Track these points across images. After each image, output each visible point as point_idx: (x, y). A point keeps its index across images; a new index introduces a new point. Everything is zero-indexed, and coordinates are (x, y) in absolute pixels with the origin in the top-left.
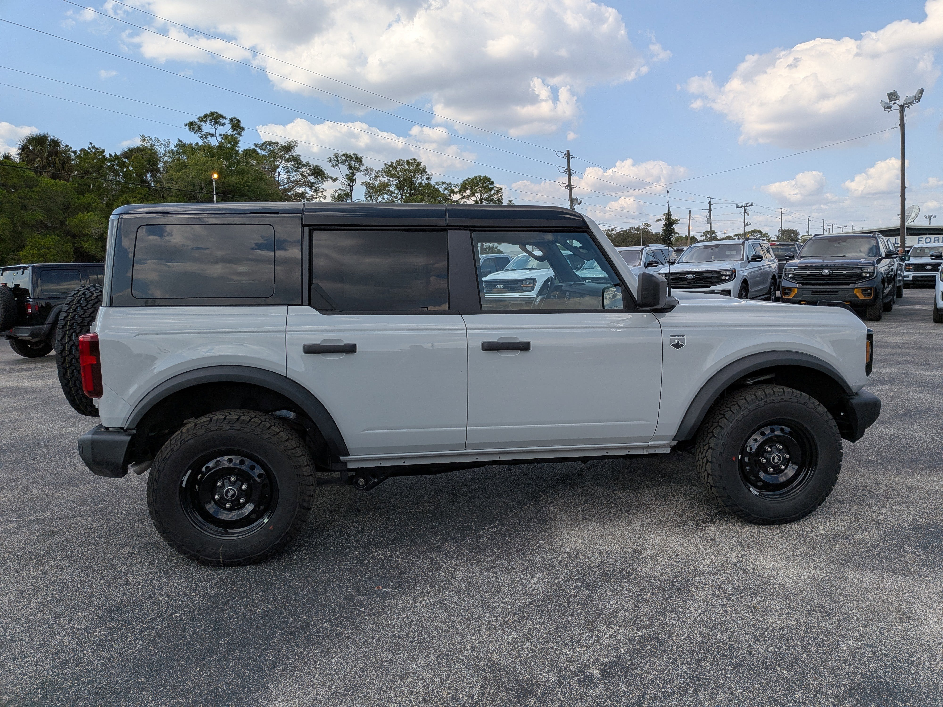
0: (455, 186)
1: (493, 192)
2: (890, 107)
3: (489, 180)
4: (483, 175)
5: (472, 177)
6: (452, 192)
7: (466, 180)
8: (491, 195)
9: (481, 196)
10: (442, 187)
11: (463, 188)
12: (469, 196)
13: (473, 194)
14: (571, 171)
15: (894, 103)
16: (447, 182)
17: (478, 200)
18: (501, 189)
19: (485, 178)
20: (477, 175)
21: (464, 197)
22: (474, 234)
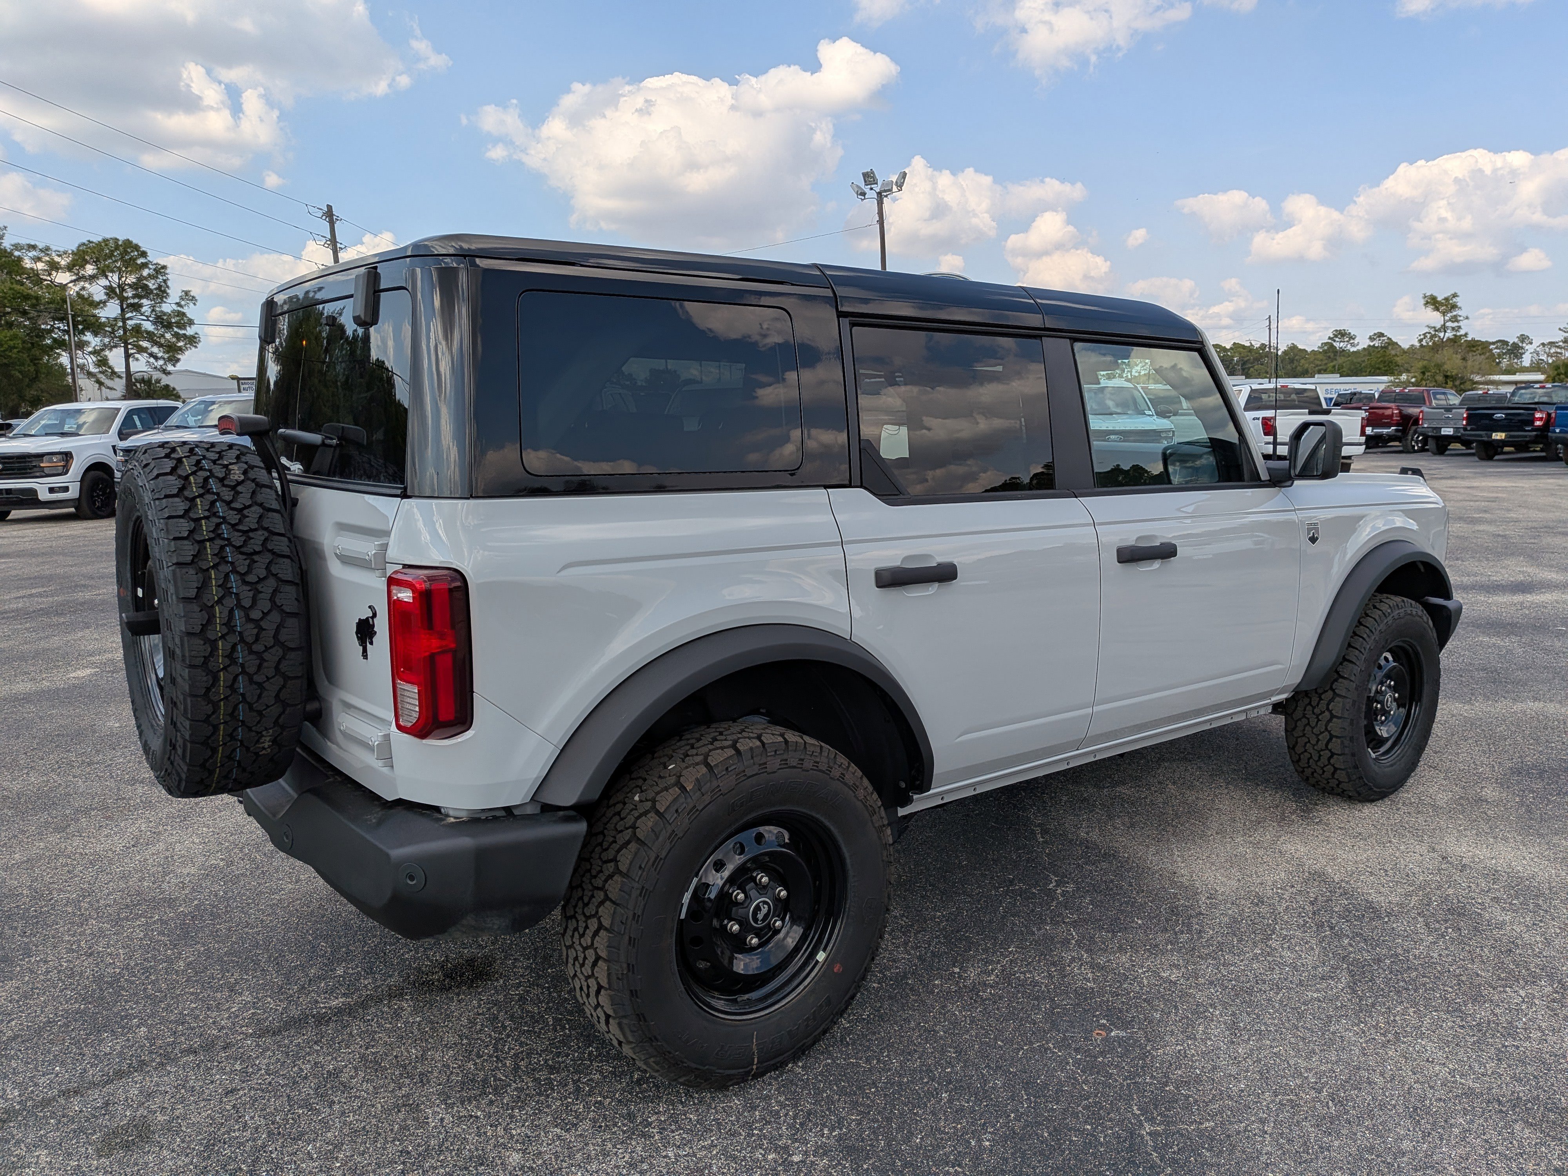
0: (59, 256)
1: (145, 272)
2: (864, 194)
3: (136, 247)
4: (121, 238)
5: (96, 239)
6: (54, 266)
7: (84, 244)
8: (140, 279)
9: (120, 279)
10: (30, 254)
11: (79, 258)
12: (92, 278)
13: (103, 272)
14: (339, 245)
15: (871, 189)
16: (41, 245)
17: (114, 285)
18: (164, 267)
19: (128, 243)
20: (108, 236)
21: (80, 278)
22: (1078, 346)
